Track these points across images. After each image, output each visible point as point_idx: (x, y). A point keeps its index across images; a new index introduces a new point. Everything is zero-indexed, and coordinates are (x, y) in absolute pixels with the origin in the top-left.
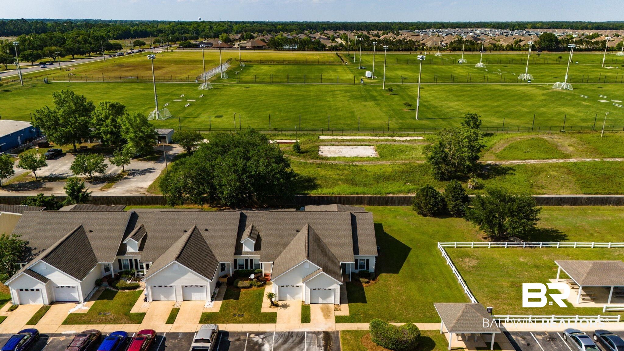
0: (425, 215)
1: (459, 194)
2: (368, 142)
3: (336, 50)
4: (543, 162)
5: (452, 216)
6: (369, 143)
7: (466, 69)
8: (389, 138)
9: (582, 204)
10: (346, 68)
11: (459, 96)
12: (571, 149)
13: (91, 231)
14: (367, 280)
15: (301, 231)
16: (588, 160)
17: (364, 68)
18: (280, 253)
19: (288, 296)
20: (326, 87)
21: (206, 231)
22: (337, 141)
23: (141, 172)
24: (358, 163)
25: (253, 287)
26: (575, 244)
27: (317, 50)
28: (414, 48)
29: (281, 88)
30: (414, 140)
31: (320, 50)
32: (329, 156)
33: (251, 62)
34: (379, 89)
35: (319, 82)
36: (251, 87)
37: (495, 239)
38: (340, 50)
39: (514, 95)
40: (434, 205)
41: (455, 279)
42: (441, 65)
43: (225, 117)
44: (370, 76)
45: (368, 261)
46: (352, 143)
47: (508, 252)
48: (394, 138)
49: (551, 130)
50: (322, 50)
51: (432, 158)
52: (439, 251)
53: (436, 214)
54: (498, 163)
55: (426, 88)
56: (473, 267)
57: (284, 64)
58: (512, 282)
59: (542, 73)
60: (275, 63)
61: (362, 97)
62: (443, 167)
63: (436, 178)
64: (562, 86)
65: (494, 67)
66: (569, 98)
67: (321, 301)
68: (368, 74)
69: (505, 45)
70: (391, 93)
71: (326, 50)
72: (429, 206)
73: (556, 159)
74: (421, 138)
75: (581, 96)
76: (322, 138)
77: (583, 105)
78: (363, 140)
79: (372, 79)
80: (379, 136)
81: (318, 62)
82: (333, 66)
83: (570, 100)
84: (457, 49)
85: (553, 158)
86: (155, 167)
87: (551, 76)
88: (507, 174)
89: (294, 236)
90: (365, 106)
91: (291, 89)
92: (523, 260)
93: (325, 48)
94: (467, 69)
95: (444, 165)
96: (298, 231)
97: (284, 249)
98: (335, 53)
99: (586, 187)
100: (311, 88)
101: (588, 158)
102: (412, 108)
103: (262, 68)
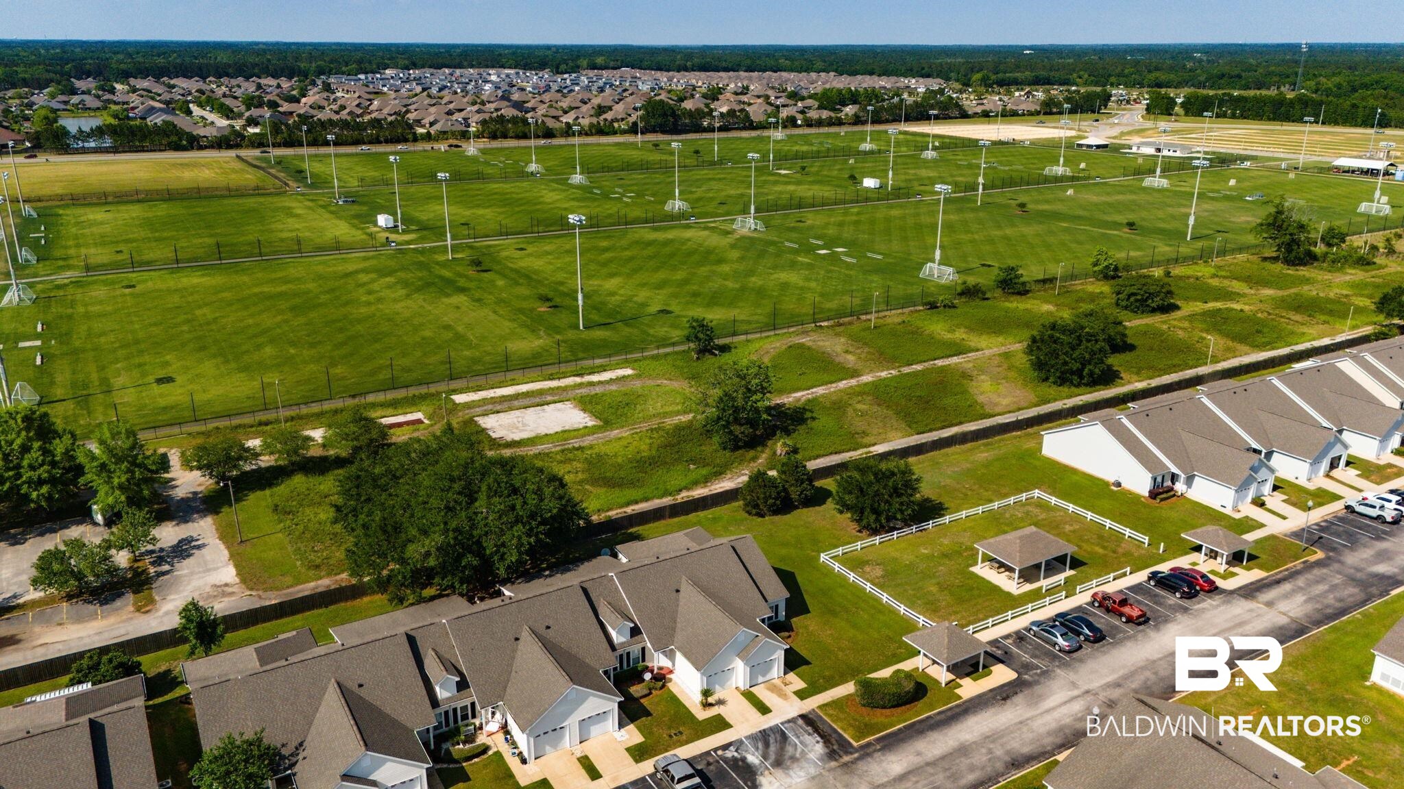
0: (762, 516)
1: (803, 474)
2: (552, 395)
3: (229, 147)
4: (833, 387)
5: (797, 508)
6: (559, 396)
7: (554, 190)
8: (578, 380)
9: (927, 452)
10: (310, 204)
11: (604, 264)
12: (851, 358)
13: (361, 686)
14: (791, 633)
15: (682, 590)
16: (884, 374)
17: (353, 201)
18: (674, 629)
19: (717, 687)
20: (320, 263)
21: (550, 629)
22: (493, 401)
23: (173, 551)
24: (576, 443)
25: (653, 692)
26: (963, 514)
27: (178, 148)
28: (410, 136)
29: (217, 280)
30: (624, 377)
31: (184, 149)
32: (517, 438)
33: (41, 200)
34: (441, 258)
35: (292, 252)
36: (139, 282)
37: (875, 532)
38: (237, 146)
39: (690, 253)
40: (776, 499)
41: (878, 600)
42: (502, 182)
43: (180, 380)
44: (391, 224)
45: (777, 606)
46: (527, 402)
47: (903, 545)
48: (587, 378)
49: (794, 321)
50: (192, 148)
52: (825, 565)
53: (777, 511)
54: (778, 402)
55: (530, 249)
56: (883, 577)
57: (139, 201)
58: (938, 584)
59: (691, 192)
60: (110, 199)
61: (428, 285)
62: (737, 430)
63: (725, 449)
64: (748, 225)
65: (607, 180)
66: (771, 249)
67: (761, 679)
68: (383, 220)
69: (585, 122)
70: (479, 268)
71: (201, 148)
72: (770, 501)
73: (846, 379)
74: (628, 372)
75: (787, 244)
76: (459, 398)
77: (802, 264)
78: (541, 392)
79: (397, 232)
80: (559, 379)
81: (229, 189)
82: (270, 199)
83: (778, 255)
84: (498, 134)
85: (842, 380)
86: (195, 535)
87: (712, 199)
88: (807, 419)
89: (678, 600)
90: (458, 308)
91: (246, 279)
92: (926, 551)
93: (198, 142)
94: (561, 190)
95: (738, 427)
96: (678, 591)
97: (675, 622)
98: (232, 153)
99: (912, 423)
100: (292, 272)
101: (882, 371)
102: (551, 304)
103: (91, 217)
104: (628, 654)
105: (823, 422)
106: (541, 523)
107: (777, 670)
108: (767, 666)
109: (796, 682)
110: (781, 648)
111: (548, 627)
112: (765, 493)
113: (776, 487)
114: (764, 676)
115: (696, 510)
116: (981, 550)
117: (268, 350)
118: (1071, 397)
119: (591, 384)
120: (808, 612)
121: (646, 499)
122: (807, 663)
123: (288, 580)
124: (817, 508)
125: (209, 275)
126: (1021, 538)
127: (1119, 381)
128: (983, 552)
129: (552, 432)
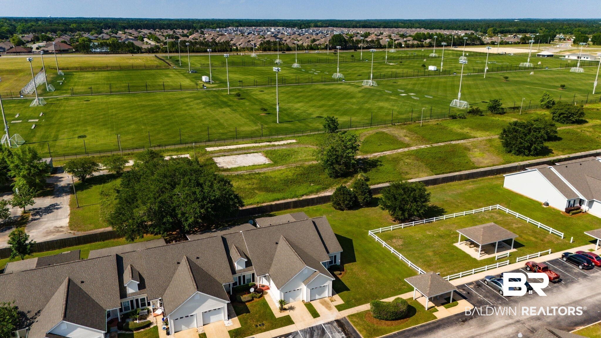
0: (343, 210)
2: (254, 149)
3: (153, 52)
4: (395, 152)
5: (362, 207)
6: (256, 150)
7: (285, 69)
8: (268, 143)
9: (439, 183)
10: (177, 73)
11: (297, 98)
12: (407, 139)
13: (82, 282)
14: (339, 272)
15: (279, 243)
16: (423, 147)
17: (196, 72)
18: (270, 264)
19: (291, 299)
20: (171, 94)
21: (198, 259)
22: (225, 151)
23: (44, 210)
24: (257, 171)
25: (255, 299)
26: (454, 215)
27: (132, 52)
28: (229, 49)
29: (126, 99)
30: (291, 143)
31: (135, 53)
32: (229, 167)
33: (68, 69)
34: (225, 94)
35: (162, 90)
36: (91, 99)
37: (403, 221)
38: (157, 52)
39: (339, 94)
40: (350, 201)
41: (397, 258)
42: (263, 66)
43: (88, 137)
44: (208, 80)
45: (335, 256)
46: (241, 152)
47: (417, 229)
48: (273, 143)
49: (384, 123)
50: (138, 53)
51: (328, 160)
52: (371, 237)
53: (350, 208)
54: (365, 157)
55: (266, 91)
56: (402, 245)
57: (108, 71)
58: (433, 251)
59: (346, 71)
60: (97, 70)
61: (215, 103)
62: (337, 167)
63: (331, 177)
64: (369, 83)
65: (308, 66)
66: (378, 93)
67: (317, 297)
68: (204, 78)
69: (305, 45)
70: (239, 98)
71: (142, 53)
72: (346, 202)
73: (402, 148)
74: (294, 141)
75: (386, 91)
76: (209, 149)
77: (392, 99)
78: (248, 148)
79: (210, 84)
80: (259, 143)
81: (145, 66)
82: (161, 71)
83: (381, 96)
84: (267, 49)
85: (400, 148)
86: (58, 203)
87: (355, 74)
88: (378, 165)
89: (276, 248)
90: (224, 113)
91: (137, 99)
92: (430, 233)
93: (141, 50)
94: (287, 70)
96: (277, 243)
97: (272, 260)
98: (154, 55)
99: (433, 169)
100: (158, 97)
101: (422, 145)
102: (267, 113)
103: (86, 76)
104: (244, 276)
105: (386, 167)
106: (208, 203)
107: (328, 292)
108: (321, 290)
109: (338, 300)
110: (330, 280)
111: (198, 258)
112: (343, 198)
113: (350, 195)
114: (319, 295)
115: (308, 205)
116: (460, 234)
117: (133, 126)
118: (523, 161)
119: (274, 146)
120: (355, 261)
121: (284, 198)
122: (347, 289)
123: (92, 226)
124: (373, 208)
125: (121, 97)
126: (484, 228)
127: (552, 154)
128: (462, 235)
129: (247, 165)
